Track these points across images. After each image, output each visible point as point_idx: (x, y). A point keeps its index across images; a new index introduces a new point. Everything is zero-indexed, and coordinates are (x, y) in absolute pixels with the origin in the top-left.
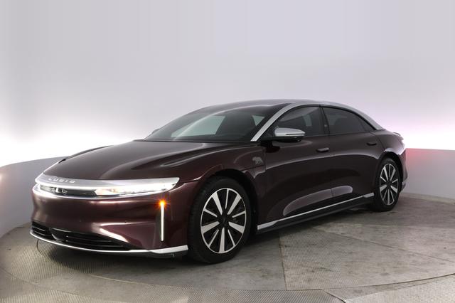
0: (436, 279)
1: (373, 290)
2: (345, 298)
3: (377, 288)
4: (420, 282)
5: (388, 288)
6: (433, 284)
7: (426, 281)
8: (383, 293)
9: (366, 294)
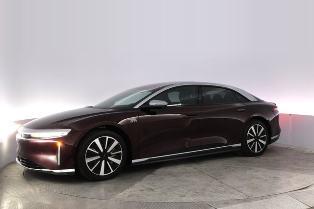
1: (236, 202)
2: (218, 207)
3: (239, 201)
5: (245, 201)
6: (274, 199)
9: (232, 204)
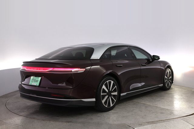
0: (173, 119)
2: (135, 127)
3: (149, 123)
4: (166, 121)
5: (153, 123)
6: (172, 121)
7: (169, 120)
8: (151, 125)
